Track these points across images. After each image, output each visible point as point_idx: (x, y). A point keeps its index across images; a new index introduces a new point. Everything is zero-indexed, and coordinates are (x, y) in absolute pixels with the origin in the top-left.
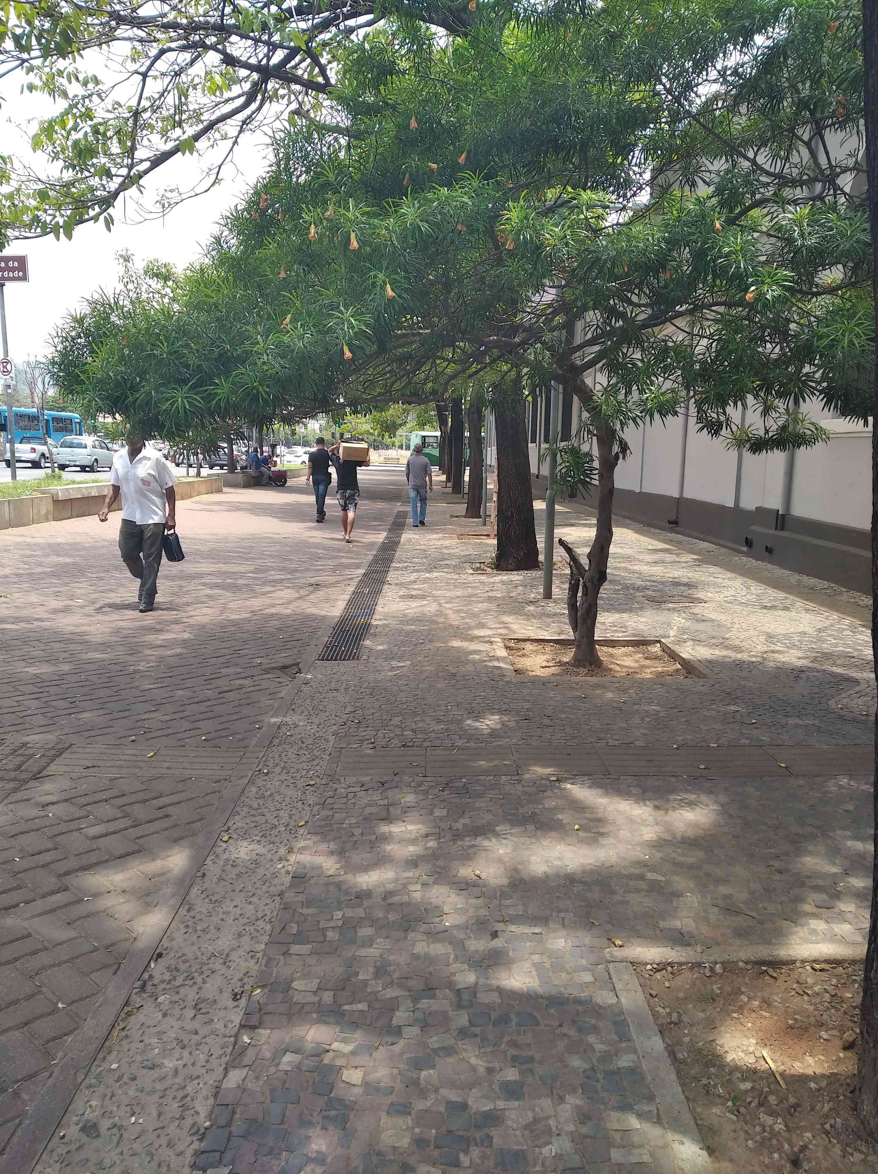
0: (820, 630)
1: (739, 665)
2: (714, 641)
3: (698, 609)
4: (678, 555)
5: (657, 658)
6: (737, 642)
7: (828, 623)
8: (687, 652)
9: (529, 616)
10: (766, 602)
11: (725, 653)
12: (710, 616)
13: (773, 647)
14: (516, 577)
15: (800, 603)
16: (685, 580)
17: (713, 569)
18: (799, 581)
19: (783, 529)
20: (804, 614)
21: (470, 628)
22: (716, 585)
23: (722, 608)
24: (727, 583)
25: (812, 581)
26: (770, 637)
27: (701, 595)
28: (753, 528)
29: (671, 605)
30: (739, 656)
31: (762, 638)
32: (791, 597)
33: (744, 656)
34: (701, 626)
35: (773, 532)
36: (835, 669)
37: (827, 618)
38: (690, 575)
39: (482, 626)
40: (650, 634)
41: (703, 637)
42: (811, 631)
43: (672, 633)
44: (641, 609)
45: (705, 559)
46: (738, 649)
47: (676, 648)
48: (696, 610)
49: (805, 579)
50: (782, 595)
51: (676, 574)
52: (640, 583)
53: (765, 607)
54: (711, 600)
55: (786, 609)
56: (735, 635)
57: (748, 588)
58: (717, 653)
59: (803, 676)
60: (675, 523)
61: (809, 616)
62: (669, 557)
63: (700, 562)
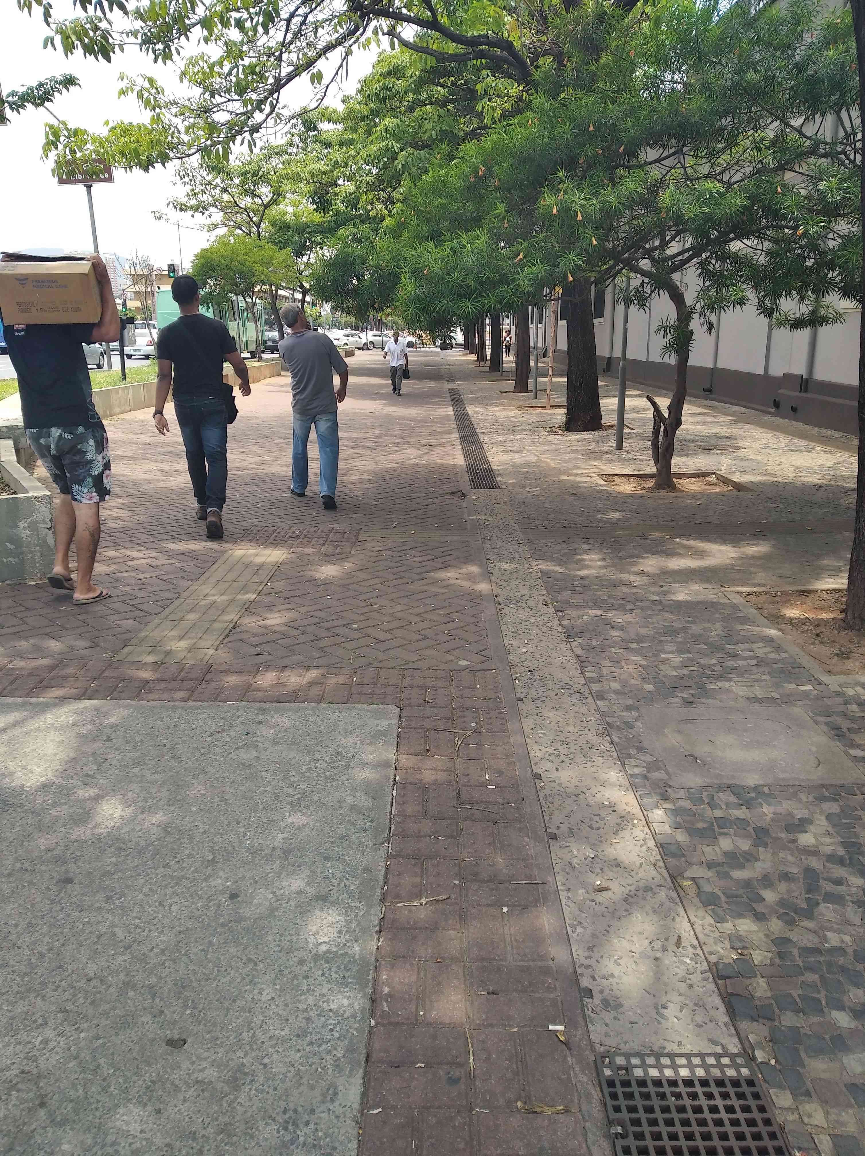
0: (834, 464)
1: (776, 484)
2: (755, 472)
3: (740, 453)
4: (715, 417)
5: (715, 484)
6: (773, 472)
7: (841, 459)
8: (737, 478)
9: (610, 461)
10: (793, 447)
11: (764, 478)
12: (750, 457)
13: (800, 474)
14: (587, 436)
15: (819, 447)
16: (724, 434)
17: (747, 426)
18: (819, 433)
19: (806, 391)
20: (822, 454)
21: (570, 469)
22: (753, 437)
23: (757, 451)
24: (760, 435)
25: (830, 432)
26: (797, 469)
27: (740, 444)
28: (780, 391)
29: (718, 451)
30: (776, 479)
31: (792, 469)
32: (813, 444)
33: (780, 480)
34: (744, 464)
35: (798, 394)
36: (845, 484)
37: (841, 456)
38: (729, 431)
39: (578, 468)
40: (705, 469)
41: (747, 469)
42: (828, 464)
43: (723, 468)
44: (696, 454)
45: (739, 420)
46: (775, 476)
47: (729, 477)
48: (739, 454)
49: (823, 431)
50: (805, 442)
51: (717, 430)
52: (689, 437)
53: (793, 451)
54: (749, 447)
55: (809, 451)
56: (771, 468)
57: (778, 438)
58: (759, 478)
59: (823, 489)
60: (709, 391)
61: (828, 455)
62: (709, 419)
63: (736, 422)
